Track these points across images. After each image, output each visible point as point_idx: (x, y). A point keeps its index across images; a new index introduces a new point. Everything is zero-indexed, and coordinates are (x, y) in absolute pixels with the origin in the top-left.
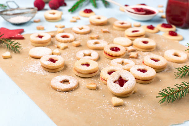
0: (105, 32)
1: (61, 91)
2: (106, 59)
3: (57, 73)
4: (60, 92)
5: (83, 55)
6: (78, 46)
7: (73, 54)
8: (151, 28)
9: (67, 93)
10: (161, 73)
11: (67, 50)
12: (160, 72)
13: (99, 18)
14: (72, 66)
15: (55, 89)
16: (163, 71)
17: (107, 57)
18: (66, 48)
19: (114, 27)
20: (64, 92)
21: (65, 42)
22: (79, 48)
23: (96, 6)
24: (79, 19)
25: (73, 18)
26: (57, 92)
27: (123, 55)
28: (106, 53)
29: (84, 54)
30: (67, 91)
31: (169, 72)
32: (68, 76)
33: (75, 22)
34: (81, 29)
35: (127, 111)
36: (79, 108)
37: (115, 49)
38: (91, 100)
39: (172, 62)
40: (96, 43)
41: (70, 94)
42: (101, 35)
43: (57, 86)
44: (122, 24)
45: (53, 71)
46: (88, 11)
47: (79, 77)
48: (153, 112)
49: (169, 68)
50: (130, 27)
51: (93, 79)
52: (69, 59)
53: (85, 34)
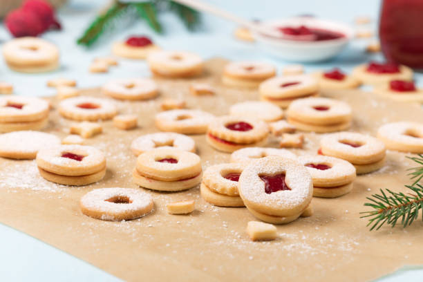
0: (201, 93)
1: (113, 217)
2: (215, 152)
3: (91, 186)
4: (111, 221)
5: (153, 144)
6: (132, 127)
7: (122, 146)
8: (337, 76)
9: (130, 222)
10: (369, 175)
11: (101, 137)
12: (368, 173)
13: (177, 58)
14: (126, 171)
15: (97, 216)
16: (377, 170)
17: (219, 148)
18: (96, 133)
19: (226, 80)
20: (120, 220)
21: (91, 120)
22: (136, 132)
23: (158, 28)
24: (115, 64)
25: (95, 61)
26: (103, 221)
27: (261, 139)
28: (215, 138)
29: (154, 142)
30: (130, 218)
31: (391, 173)
32: (123, 189)
33: (103, 72)
34: (131, 87)
35: (288, 247)
36: (168, 245)
37: (237, 127)
38: (194, 233)
39: (400, 151)
40: (181, 118)
41: (138, 223)
42: (192, 100)
43: (100, 207)
44: (250, 69)
45: (79, 182)
46: (141, 42)
47: (152, 190)
48: (355, 247)
49: (392, 165)
50: (272, 76)
51: (190, 194)
52: (115, 157)
53: (144, 99)
